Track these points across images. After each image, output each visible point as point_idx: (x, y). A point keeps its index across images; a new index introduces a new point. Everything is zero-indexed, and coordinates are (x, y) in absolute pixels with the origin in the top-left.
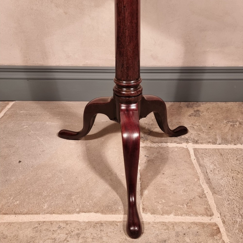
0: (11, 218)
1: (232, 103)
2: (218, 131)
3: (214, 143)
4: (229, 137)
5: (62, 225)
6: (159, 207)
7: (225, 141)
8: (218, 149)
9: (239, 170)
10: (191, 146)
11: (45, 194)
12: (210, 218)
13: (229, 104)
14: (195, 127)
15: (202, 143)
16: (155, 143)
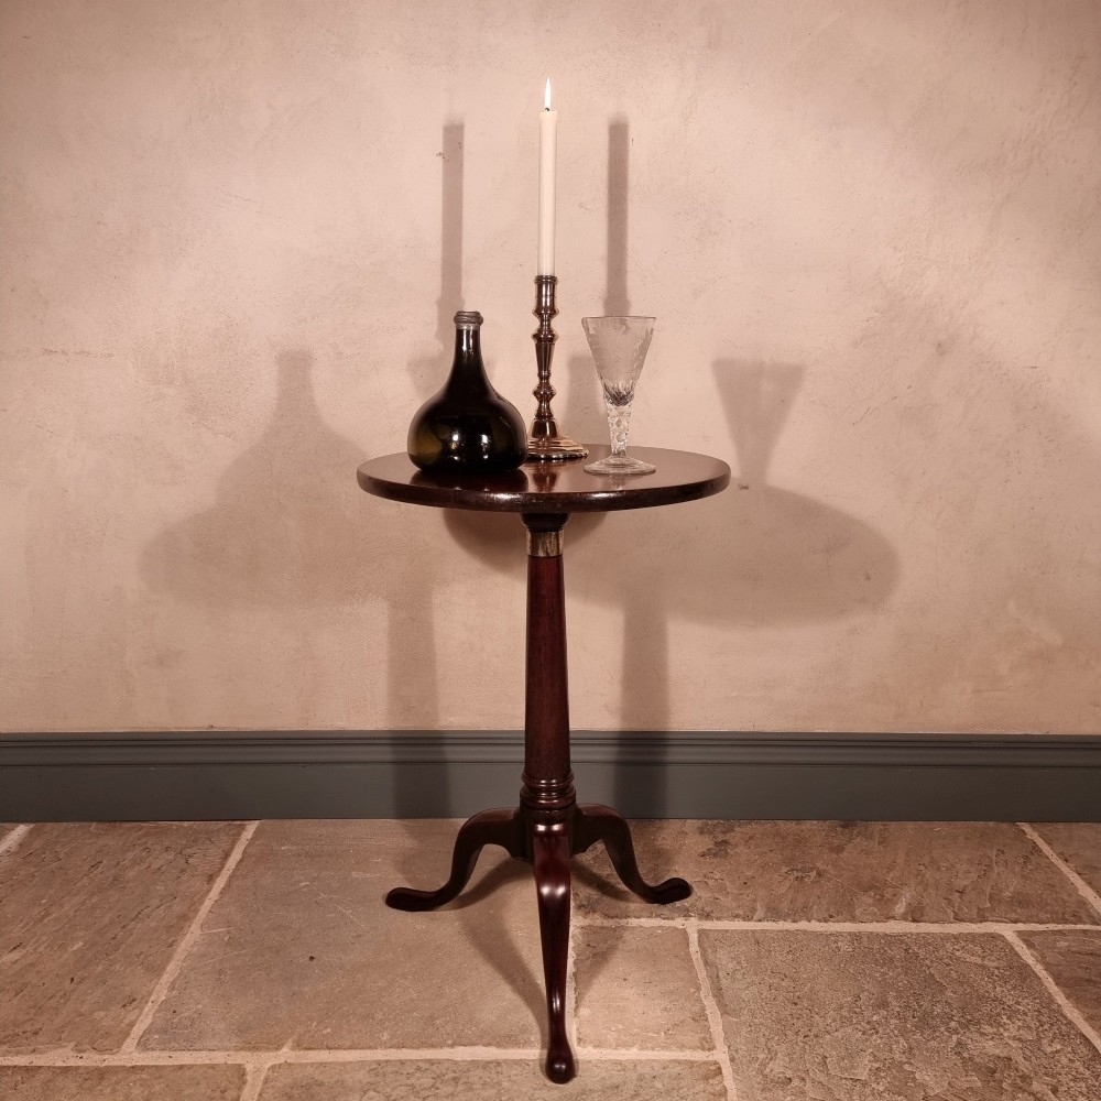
0: (323, 1056)
1: (815, 822)
2: (762, 893)
3: (748, 918)
4: (784, 906)
5: (423, 1066)
6: (611, 1037)
7: (774, 913)
8: (754, 932)
9: (787, 973)
10: (692, 925)
11: (379, 1016)
12: (707, 1053)
13: (807, 825)
14: (711, 882)
15: (718, 919)
16: (612, 918)
